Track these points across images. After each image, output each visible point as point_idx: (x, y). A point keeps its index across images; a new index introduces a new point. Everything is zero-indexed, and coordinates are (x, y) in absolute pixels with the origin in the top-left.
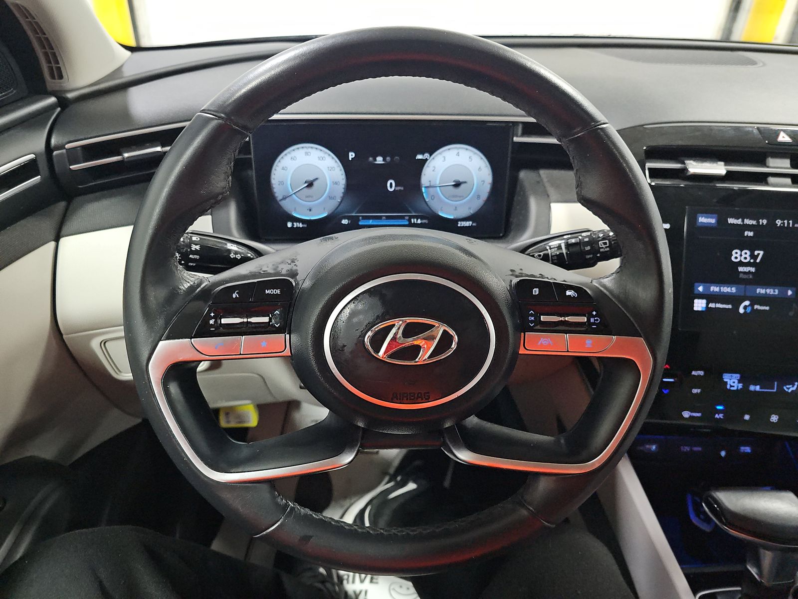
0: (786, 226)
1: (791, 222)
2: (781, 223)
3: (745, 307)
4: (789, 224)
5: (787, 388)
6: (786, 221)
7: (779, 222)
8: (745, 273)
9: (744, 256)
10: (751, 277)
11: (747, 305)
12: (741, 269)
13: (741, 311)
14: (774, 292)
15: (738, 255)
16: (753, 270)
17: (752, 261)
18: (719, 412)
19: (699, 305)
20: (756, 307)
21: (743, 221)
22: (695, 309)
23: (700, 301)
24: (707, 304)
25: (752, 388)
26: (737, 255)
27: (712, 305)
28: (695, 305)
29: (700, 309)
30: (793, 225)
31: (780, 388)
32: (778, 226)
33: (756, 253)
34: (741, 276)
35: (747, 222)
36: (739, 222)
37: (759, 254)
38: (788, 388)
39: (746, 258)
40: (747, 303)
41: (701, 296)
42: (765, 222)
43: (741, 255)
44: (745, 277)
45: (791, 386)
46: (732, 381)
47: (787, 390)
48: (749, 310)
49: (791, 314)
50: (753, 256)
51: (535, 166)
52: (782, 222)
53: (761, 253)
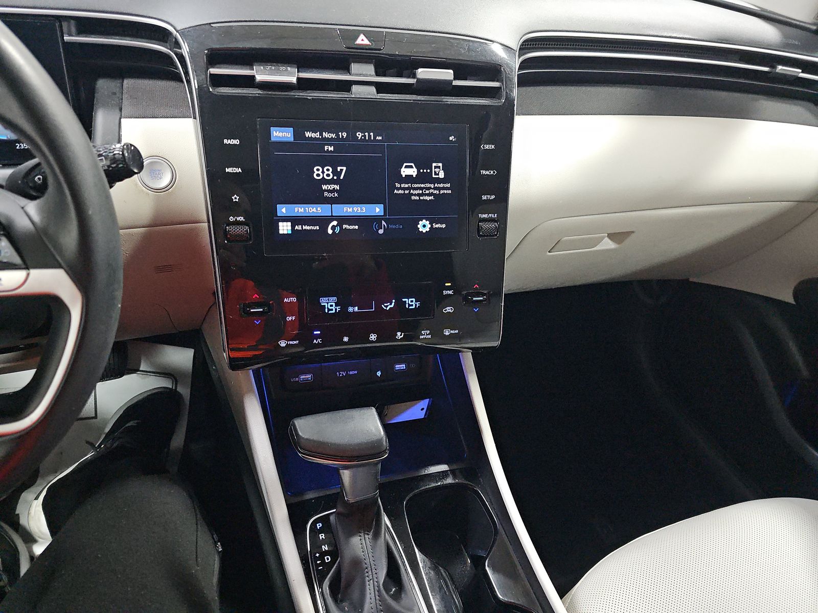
0: (367, 139)
1: (372, 134)
2: (362, 136)
3: (333, 228)
4: (370, 136)
5: (384, 306)
6: (367, 134)
7: (359, 135)
8: (329, 191)
9: (326, 172)
10: (336, 195)
11: (335, 225)
12: (324, 187)
13: (330, 231)
14: (362, 210)
15: (320, 172)
16: (337, 187)
17: (335, 178)
18: (317, 337)
19: (285, 228)
20: (344, 226)
21: (321, 134)
22: (281, 232)
23: (285, 223)
24: (293, 227)
25: (351, 309)
26: (318, 172)
27: (299, 228)
28: (280, 228)
29: (285, 232)
30: (375, 137)
31: (378, 307)
32: (359, 139)
33: (339, 168)
34: (326, 194)
35: (325, 135)
36: (317, 135)
37: (342, 170)
38: (387, 307)
39: (328, 175)
40: (335, 223)
41: (285, 219)
42: (345, 135)
43: (323, 172)
44: (331, 195)
45: (389, 304)
46: (330, 304)
47: (385, 308)
48: (337, 230)
49: (381, 231)
50: (335, 172)
51: (120, 74)
52: (363, 134)
53: (345, 168)
